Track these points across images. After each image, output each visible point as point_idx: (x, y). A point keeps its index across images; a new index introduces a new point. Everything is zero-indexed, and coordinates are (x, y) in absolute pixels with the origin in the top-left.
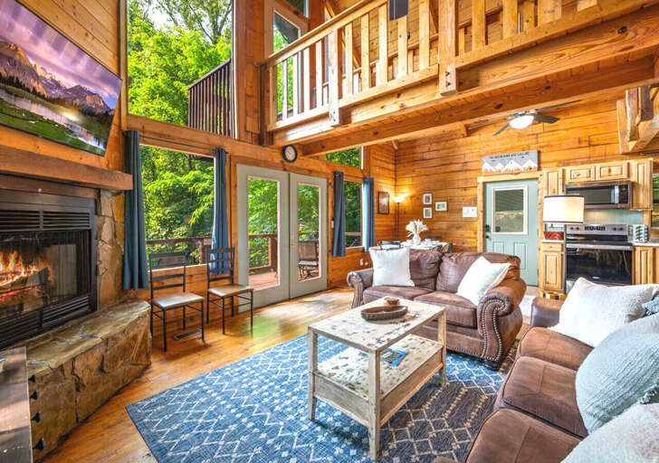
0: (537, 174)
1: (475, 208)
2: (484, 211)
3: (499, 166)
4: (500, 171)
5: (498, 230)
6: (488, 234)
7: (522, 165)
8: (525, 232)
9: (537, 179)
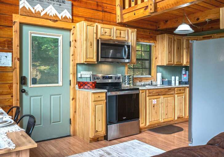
0: (71, 26)
1: (10, 54)
2: (20, 59)
3: (38, 8)
4: (39, 13)
5: (34, 81)
6: (24, 87)
7: (60, 13)
8: (60, 84)
9: (70, 30)
